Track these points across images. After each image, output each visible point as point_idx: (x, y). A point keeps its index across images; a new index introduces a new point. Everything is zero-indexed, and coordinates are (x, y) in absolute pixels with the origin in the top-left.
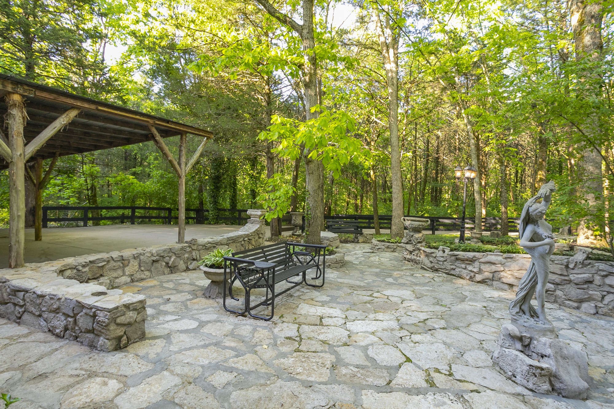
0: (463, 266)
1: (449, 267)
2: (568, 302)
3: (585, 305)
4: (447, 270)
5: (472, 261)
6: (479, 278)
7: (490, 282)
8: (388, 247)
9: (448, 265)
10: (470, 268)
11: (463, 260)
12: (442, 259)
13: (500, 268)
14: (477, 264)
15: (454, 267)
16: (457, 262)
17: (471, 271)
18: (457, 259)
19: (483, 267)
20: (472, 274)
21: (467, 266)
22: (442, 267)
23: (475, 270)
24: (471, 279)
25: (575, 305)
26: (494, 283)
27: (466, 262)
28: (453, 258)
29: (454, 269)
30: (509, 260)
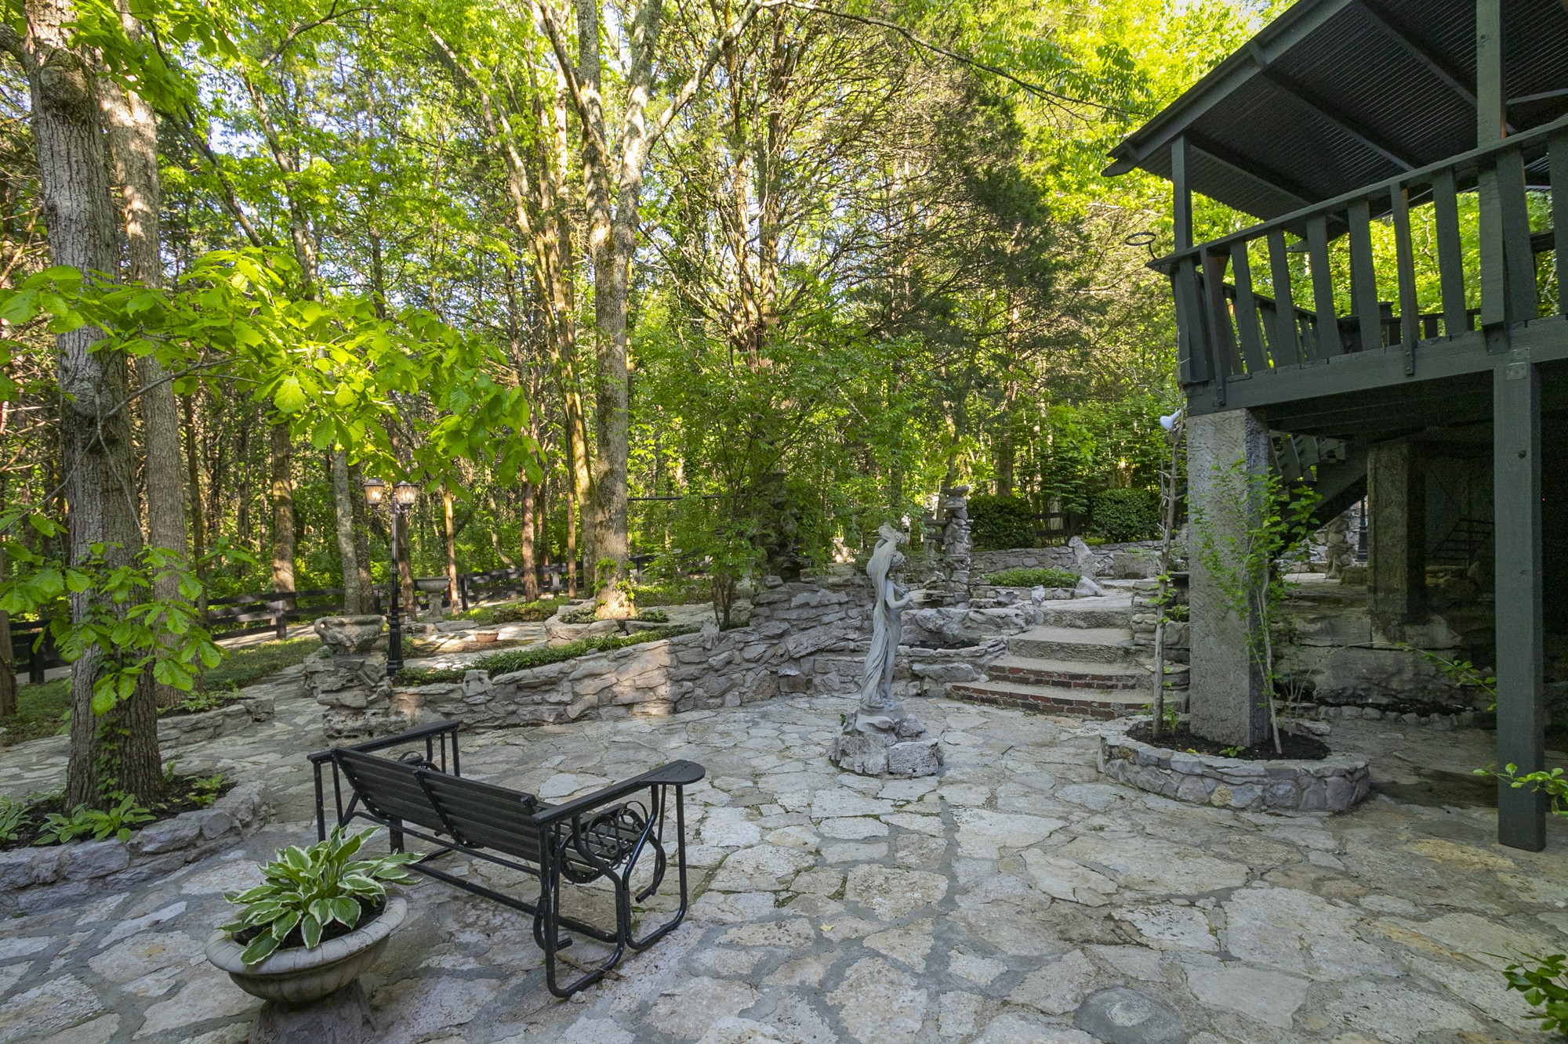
0: (537, 698)
1: (501, 712)
2: (711, 701)
3: (729, 697)
4: (497, 719)
5: (552, 683)
6: (573, 711)
7: (594, 713)
8: (194, 728)
9: (500, 709)
10: (554, 697)
11: (533, 687)
12: (482, 698)
13: (611, 678)
14: (565, 685)
15: (512, 708)
16: (520, 694)
17: (559, 703)
18: (519, 688)
19: (579, 688)
20: (561, 708)
21: (547, 696)
22: (486, 716)
23: (566, 698)
24: (561, 719)
25: (719, 701)
26: (602, 711)
27: (544, 688)
28: (512, 688)
29: (513, 713)
30: (623, 661)
